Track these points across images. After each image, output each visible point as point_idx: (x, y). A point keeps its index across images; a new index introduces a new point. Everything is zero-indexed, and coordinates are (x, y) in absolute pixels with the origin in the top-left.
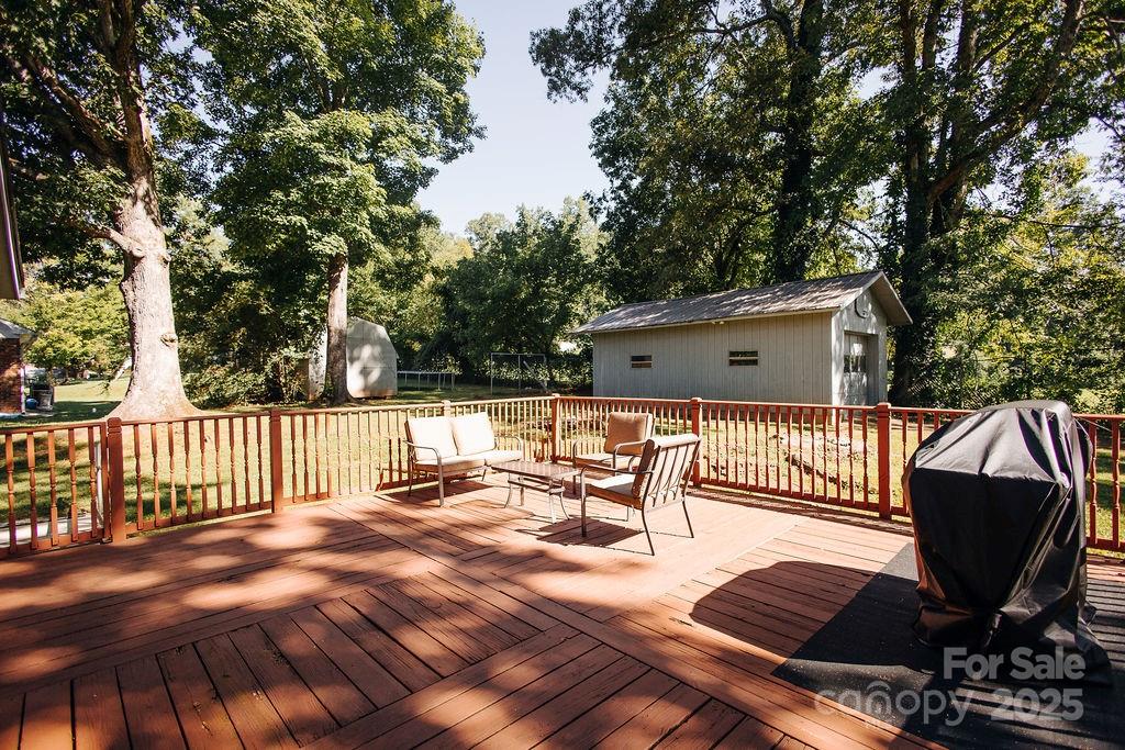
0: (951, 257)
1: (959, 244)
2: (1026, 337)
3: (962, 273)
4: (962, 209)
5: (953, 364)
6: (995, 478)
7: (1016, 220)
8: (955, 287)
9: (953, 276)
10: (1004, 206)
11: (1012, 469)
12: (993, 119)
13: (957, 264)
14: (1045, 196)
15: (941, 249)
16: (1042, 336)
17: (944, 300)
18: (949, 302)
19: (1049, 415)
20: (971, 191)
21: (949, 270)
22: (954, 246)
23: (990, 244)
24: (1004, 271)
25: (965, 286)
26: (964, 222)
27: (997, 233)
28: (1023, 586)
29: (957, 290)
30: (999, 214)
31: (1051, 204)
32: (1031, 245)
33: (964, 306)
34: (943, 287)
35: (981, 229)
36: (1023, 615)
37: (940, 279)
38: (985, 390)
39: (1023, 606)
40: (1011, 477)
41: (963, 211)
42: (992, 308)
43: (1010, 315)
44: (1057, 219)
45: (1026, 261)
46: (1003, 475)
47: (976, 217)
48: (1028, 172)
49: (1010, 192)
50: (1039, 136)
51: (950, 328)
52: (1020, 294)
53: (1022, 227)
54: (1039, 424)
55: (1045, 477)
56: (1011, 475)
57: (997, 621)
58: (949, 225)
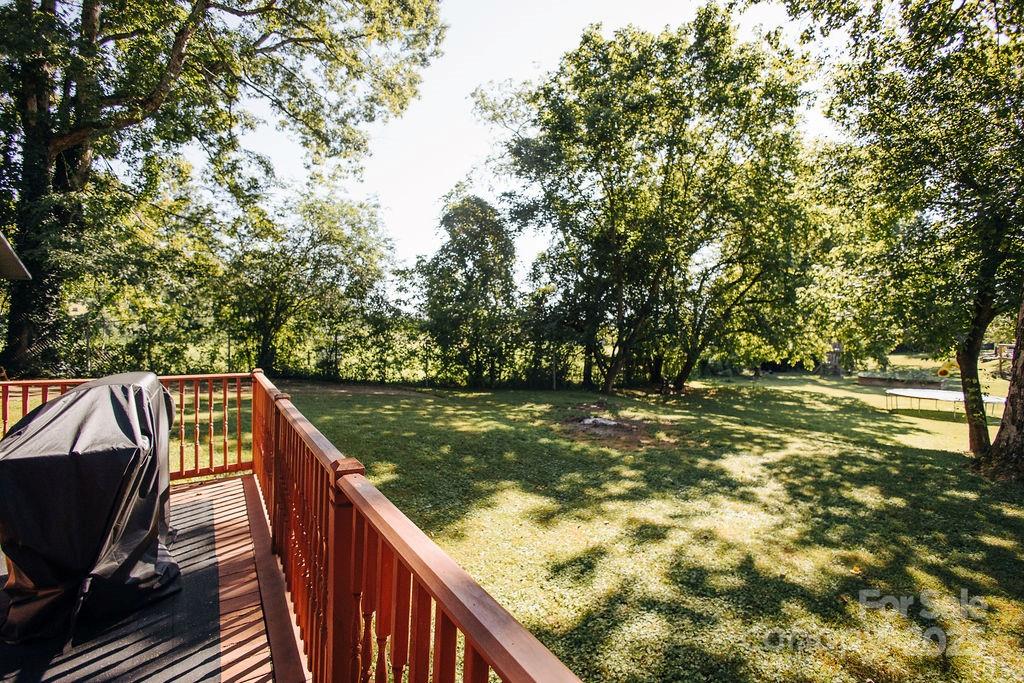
0: (75, 217)
1: (85, 206)
2: (148, 303)
3: (88, 235)
4: (87, 173)
5: (81, 323)
6: (85, 454)
7: (139, 199)
8: (80, 249)
9: (78, 238)
10: (128, 182)
11: (102, 442)
12: (116, 99)
13: (82, 226)
14: (162, 185)
15: (64, 207)
16: (161, 304)
17: (67, 261)
18: (74, 262)
19: (135, 388)
20: (96, 158)
21: (74, 230)
22: (79, 206)
23: (115, 214)
24: (129, 242)
25: (91, 249)
26: (90, 186)
27: (122, 206)
28: (113, 542)
29: (81, 251)
30: (125, 188)
31: (167, 192)
32: (150, 223)
33: (89, 269)
34: (66, 246)
35: (107, 198)
36: (111, 568)
37: (63, 237)
38: (112, 349)
39: (112, 560)
40: (101, 450)
41: (87, 175)
42: (116, 275)
43: (132, 282)
44: (170, 208)
45: (146, 238)
46: (93, 449)
47: (102, 185)
48: (149, 160)
49: (134, 172)
50: (157, 132)
51: (78, 288)
52: (141, 265)
53: (144, 206)
54: (127, 398)
55: (129, 445)
56: (99, 448)
57: (88, 584)
58: (73, 183)
